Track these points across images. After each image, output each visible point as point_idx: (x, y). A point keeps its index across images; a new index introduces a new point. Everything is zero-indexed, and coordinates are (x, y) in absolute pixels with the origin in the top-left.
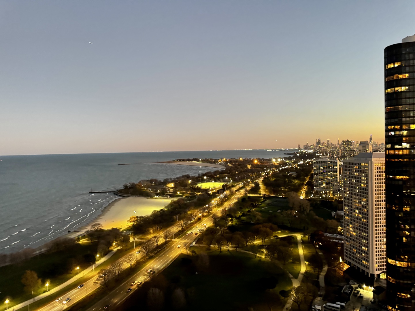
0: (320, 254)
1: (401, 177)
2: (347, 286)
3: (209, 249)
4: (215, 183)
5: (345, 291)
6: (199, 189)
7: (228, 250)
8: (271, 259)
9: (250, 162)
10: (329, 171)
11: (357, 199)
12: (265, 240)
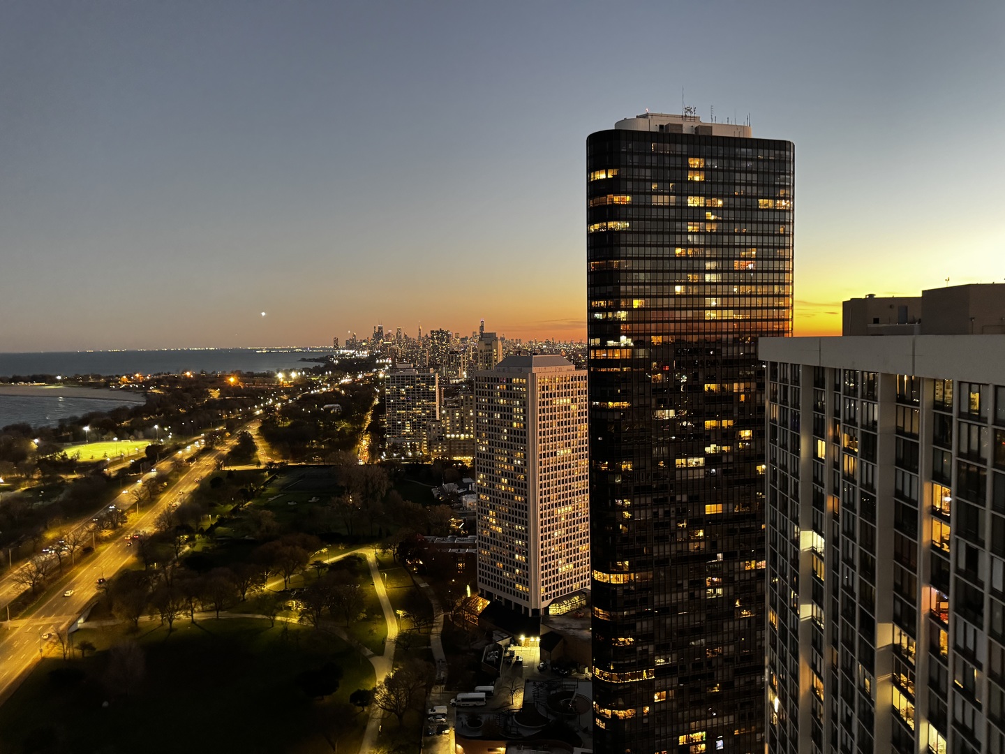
0: (423, 585)
1: (617, 404)
2: (489, 647)
3: (135, 629)
4: (119, 443)
5: (488, 659)
6: (71, 465)
7: (193, 622)
8: (314, 622)
9: (217, 382)
10: (419, 398)
11: (505, 455)
12: (291, 577)
